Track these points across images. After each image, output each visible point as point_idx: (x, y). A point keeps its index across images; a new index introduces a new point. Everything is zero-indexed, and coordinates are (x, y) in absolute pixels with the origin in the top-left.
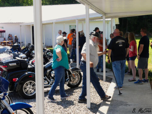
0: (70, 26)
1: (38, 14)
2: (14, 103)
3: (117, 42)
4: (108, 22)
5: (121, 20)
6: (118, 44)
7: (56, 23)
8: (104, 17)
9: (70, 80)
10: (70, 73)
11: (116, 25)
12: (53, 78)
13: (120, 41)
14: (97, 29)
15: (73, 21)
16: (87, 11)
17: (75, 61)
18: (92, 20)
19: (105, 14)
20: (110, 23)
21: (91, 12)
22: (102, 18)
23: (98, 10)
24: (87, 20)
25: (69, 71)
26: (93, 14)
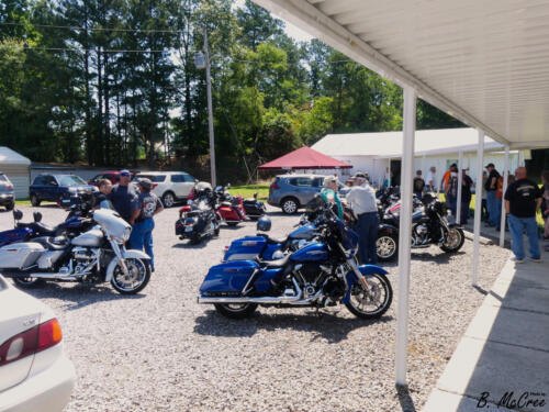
0: (448, 161)
1: (409, 143)
2: (364, 266)
3: (519, 189)
4: (511, 156)
5: (535, 153)
6: (522, 192)
7: (427, 156)
8: (507, 148)
9: (446, 242)
10: (446, 231)
11: (526, 161)
12: (419, 236)
13: (526, 187)
14: (491, 166)
15: (456, 154)
16: (481, 139)
17: (454, 213)
18: (487, 152)
19: (510, 143)
20: (516, 157)
21: (488, 140)
22: (503, 149)
23: (498, 137)
24: (480, 153)
25: (444, 228)
26: (488, 144)
